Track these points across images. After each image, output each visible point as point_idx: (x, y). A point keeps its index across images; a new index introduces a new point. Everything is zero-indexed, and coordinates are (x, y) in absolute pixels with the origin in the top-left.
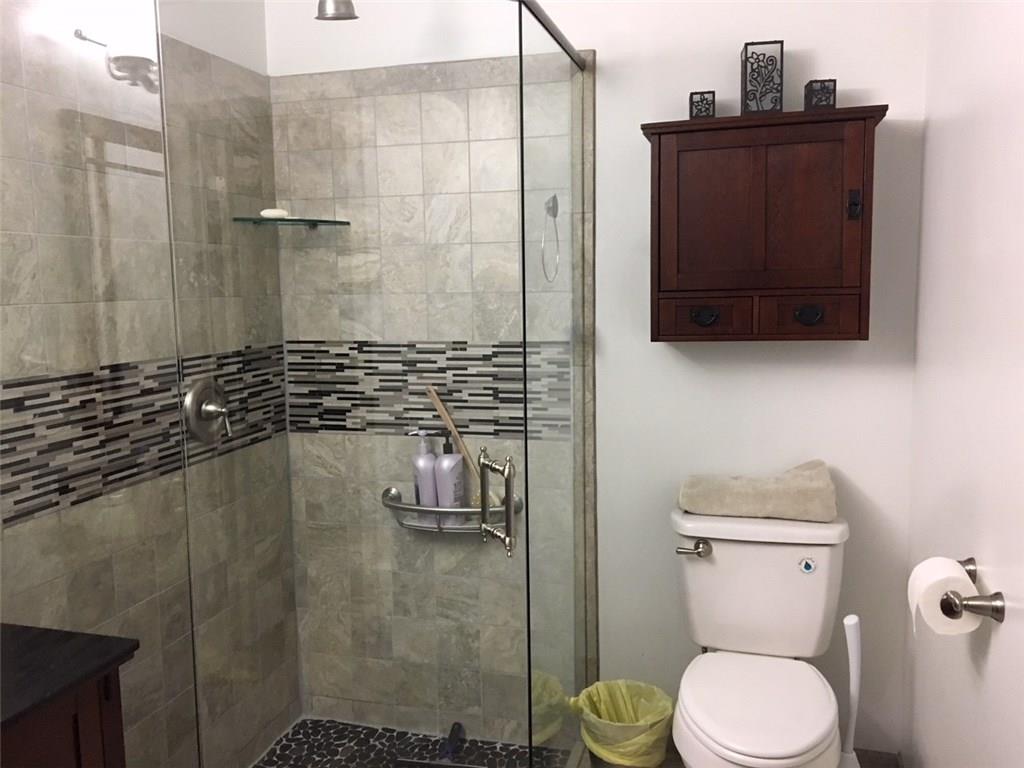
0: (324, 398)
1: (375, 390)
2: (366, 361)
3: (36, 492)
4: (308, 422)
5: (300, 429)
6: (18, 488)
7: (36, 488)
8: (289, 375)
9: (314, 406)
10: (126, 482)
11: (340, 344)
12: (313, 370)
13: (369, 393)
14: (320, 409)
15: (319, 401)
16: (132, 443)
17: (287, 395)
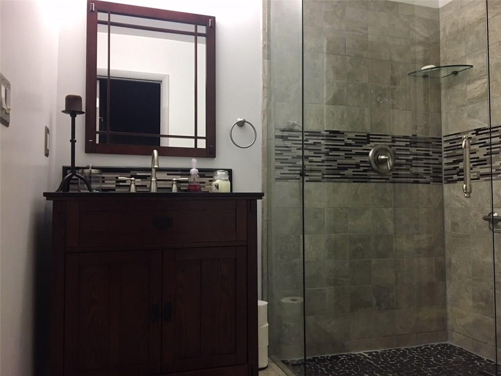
0: (460, 163)
1: (485, 155)
2: (480, 140)
3: (290, 172)
4: (452, 178)
5: (449, 182)
6: (282, 168)
7: (290, 170)
8: (444, 154)
9: (455, 168)
10: (334, 180)
11: (467, 132)
12: (455, 149)
13: (482, 157)
14: (458, 170)
15: (457, 166)
16: (338, 164)
17: (443, 164)
